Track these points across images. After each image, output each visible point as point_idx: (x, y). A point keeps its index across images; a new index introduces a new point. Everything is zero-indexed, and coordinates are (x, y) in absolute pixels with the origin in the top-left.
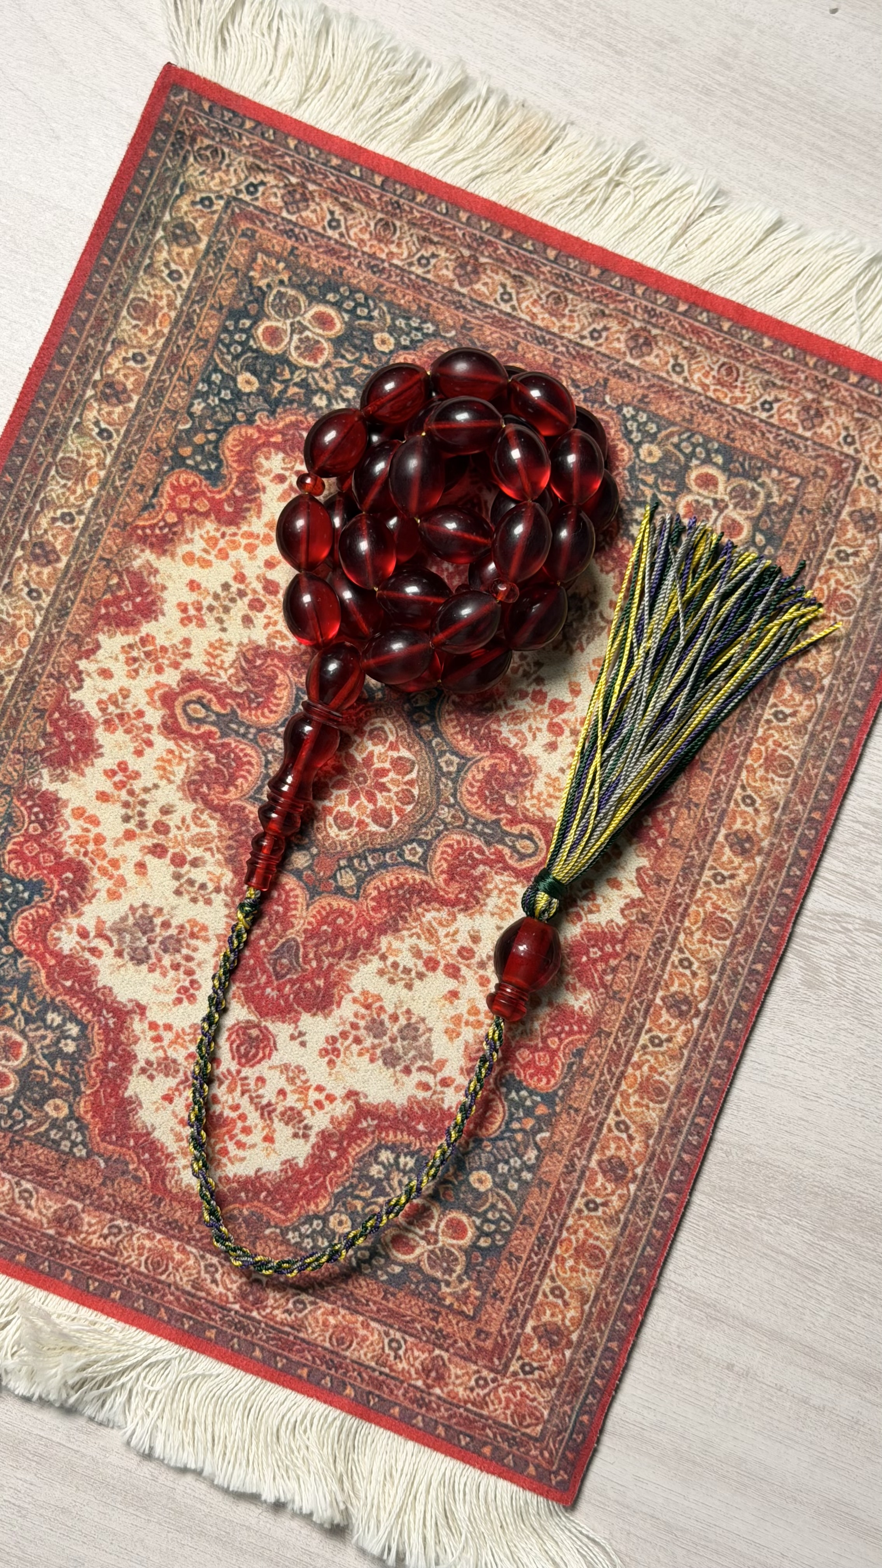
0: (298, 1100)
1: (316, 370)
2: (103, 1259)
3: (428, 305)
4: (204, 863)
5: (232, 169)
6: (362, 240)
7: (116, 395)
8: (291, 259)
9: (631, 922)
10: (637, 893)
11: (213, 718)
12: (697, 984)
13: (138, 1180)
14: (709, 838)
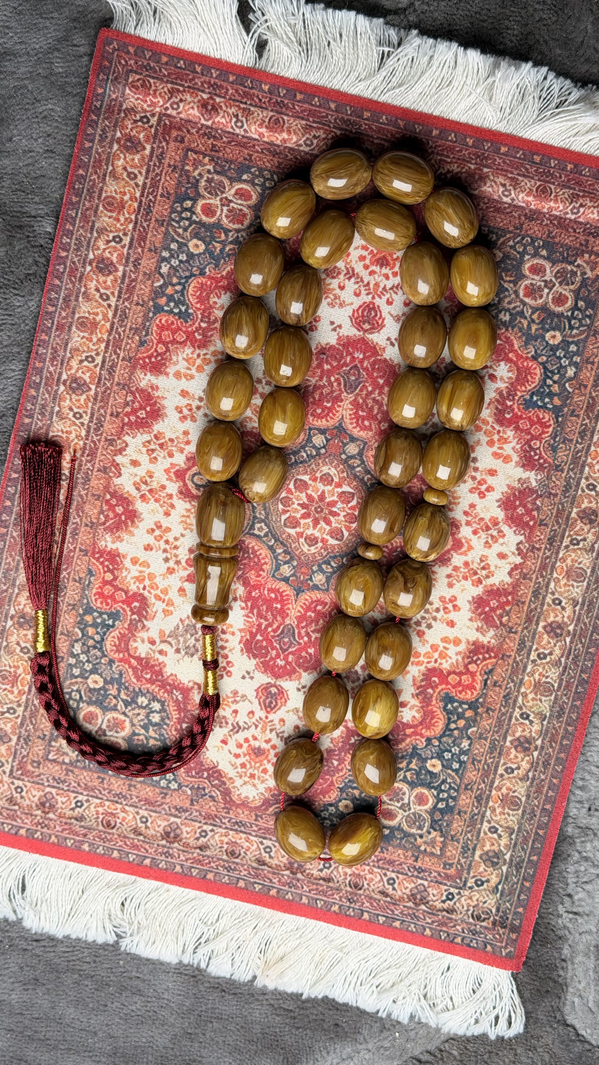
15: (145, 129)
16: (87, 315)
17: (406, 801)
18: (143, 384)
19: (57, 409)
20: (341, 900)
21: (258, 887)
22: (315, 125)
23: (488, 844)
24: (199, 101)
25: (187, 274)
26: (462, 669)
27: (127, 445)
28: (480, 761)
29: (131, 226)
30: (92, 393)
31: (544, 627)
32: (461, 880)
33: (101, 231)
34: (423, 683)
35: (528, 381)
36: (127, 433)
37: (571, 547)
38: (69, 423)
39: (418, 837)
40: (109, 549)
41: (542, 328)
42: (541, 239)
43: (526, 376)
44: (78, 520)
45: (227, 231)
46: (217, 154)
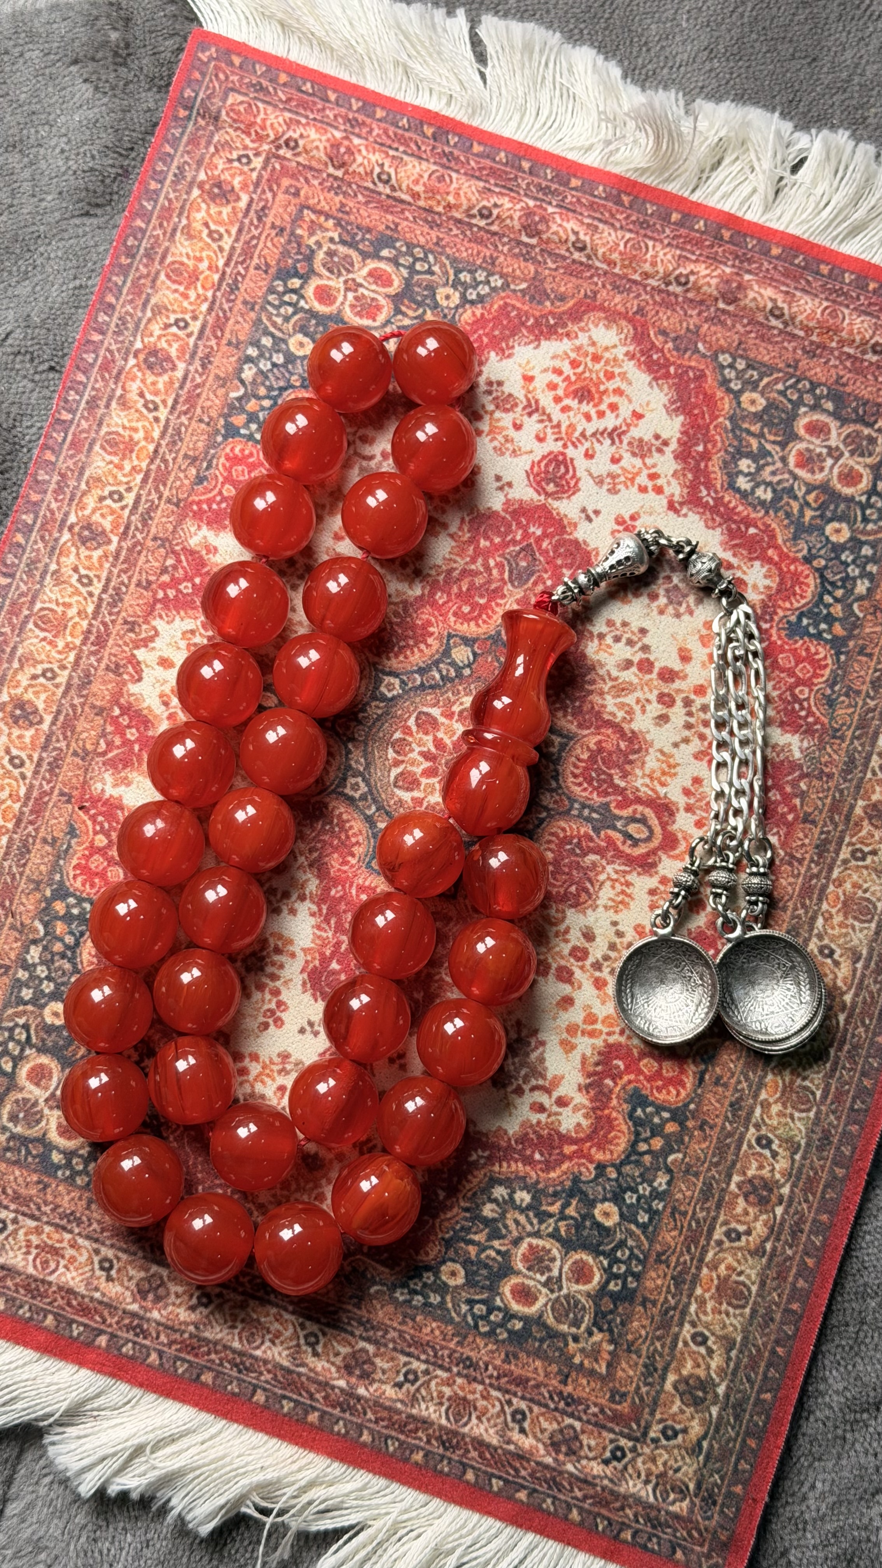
0: (498, 420)
1: (530, 1235)
2: (693, 253)
3: (403, 1323)
4: (618, 666)
5: (643, 1477)
6: (484, 1397)
7: (755, 1189)
8: (567, 1370)
9: (147, 622)
10: (141, 654)
11: (619, 824)
12: (72, 559)
13: (664, 333)
14: (61, 718)
15: (242, 173)
16: (121, 430)
17: (555, 1273)
18: (193, 542)
19: (53, 567)
20: (429, 1442)
21: (287, 1406)
22: (497, 190)
23: (689, 1364)
24: (328, 140)
25: (282, 384)
27: (157, 634)
28: (685, 1214)
29: (204, 307)
30: (113, 547)
32: (639, 1426)
33: (159, 310)
34: (599, 1068)
35: (795, 594)
36: (161, 617)
37: (853, 863)
38: (70, 590)
39: (570, 1339)
40: (107, 795)
41: (822, 516)
42: (824, 385)
43: (793, 587)
44: (63, 744)
46: (346, 217)
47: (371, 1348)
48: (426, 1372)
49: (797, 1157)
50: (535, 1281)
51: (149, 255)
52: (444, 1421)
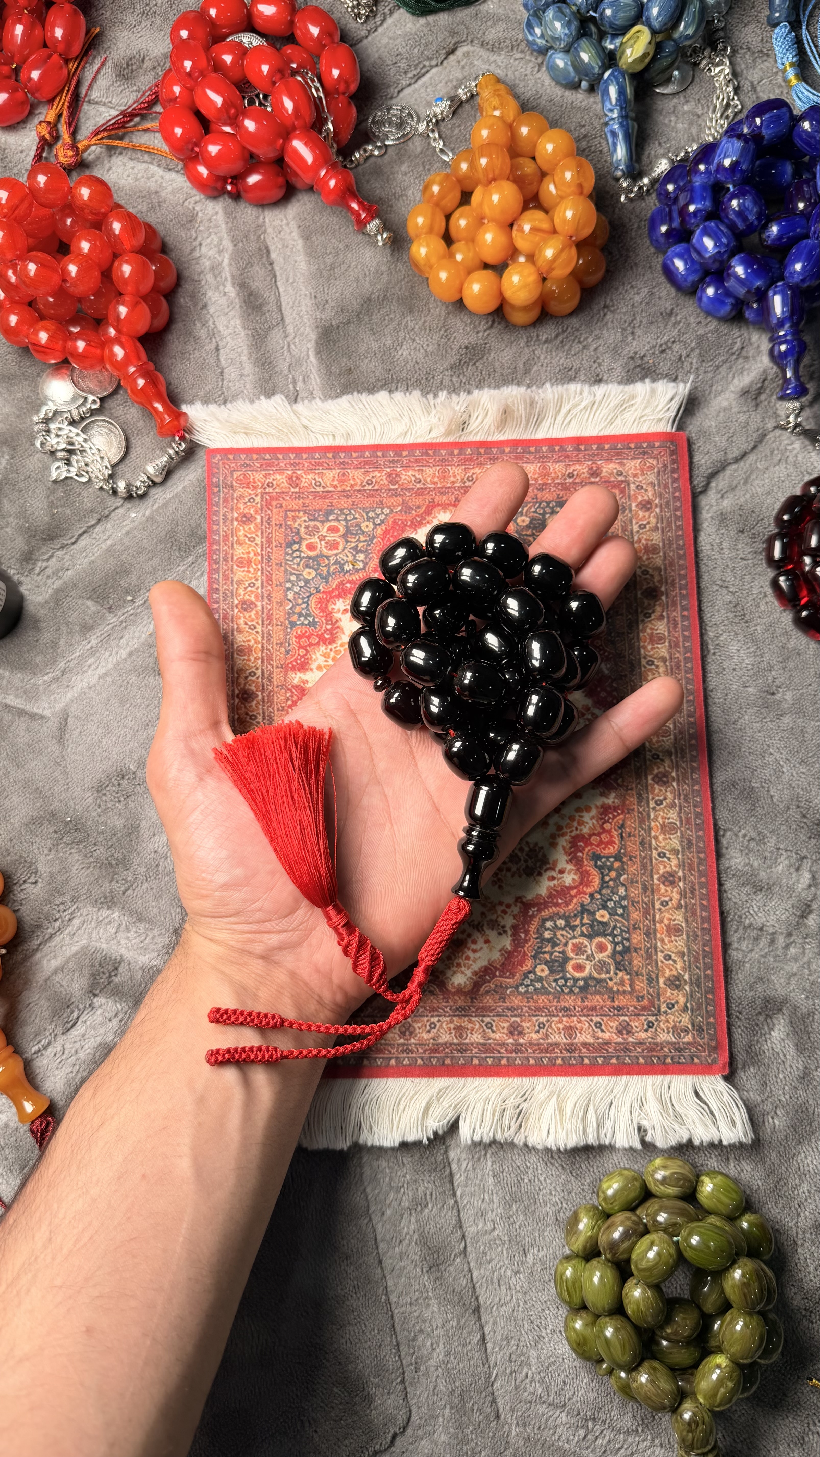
1: (571, 939)
2: (470, 465)
3: (528, 1002)
5: (666, 1031)
6: (579, 1022)
7: (666, 879)
8: (613, 995)
15: (253, 506)
16: (242, 643)
17: (589, 952)
18: (296, 681)
20: (561, 1053)
21: (490, 1061)
22: (371, 470)
23: (667, 971)
24: (286, 477)
25: (308, 594)
26: (599, 830)
28: (638, 902)
29: (259, 573)
30: (259, 697)
31: (653, 779)
32: (655, 1008)
33: (239, 583)
34: (572, 850)
39: (608, 980)
42: (553, 500)
45: (328, 557)
46: (308, 508)
47: (518, 1019)
48: (548, 1021)
49: (680, 856)
50: (581, 959)
51: (226, 560)
52: (565, 1041)
